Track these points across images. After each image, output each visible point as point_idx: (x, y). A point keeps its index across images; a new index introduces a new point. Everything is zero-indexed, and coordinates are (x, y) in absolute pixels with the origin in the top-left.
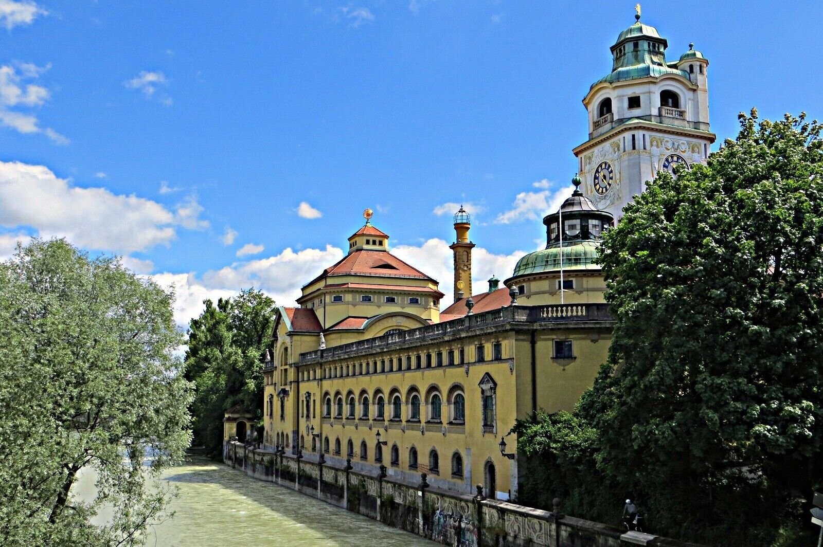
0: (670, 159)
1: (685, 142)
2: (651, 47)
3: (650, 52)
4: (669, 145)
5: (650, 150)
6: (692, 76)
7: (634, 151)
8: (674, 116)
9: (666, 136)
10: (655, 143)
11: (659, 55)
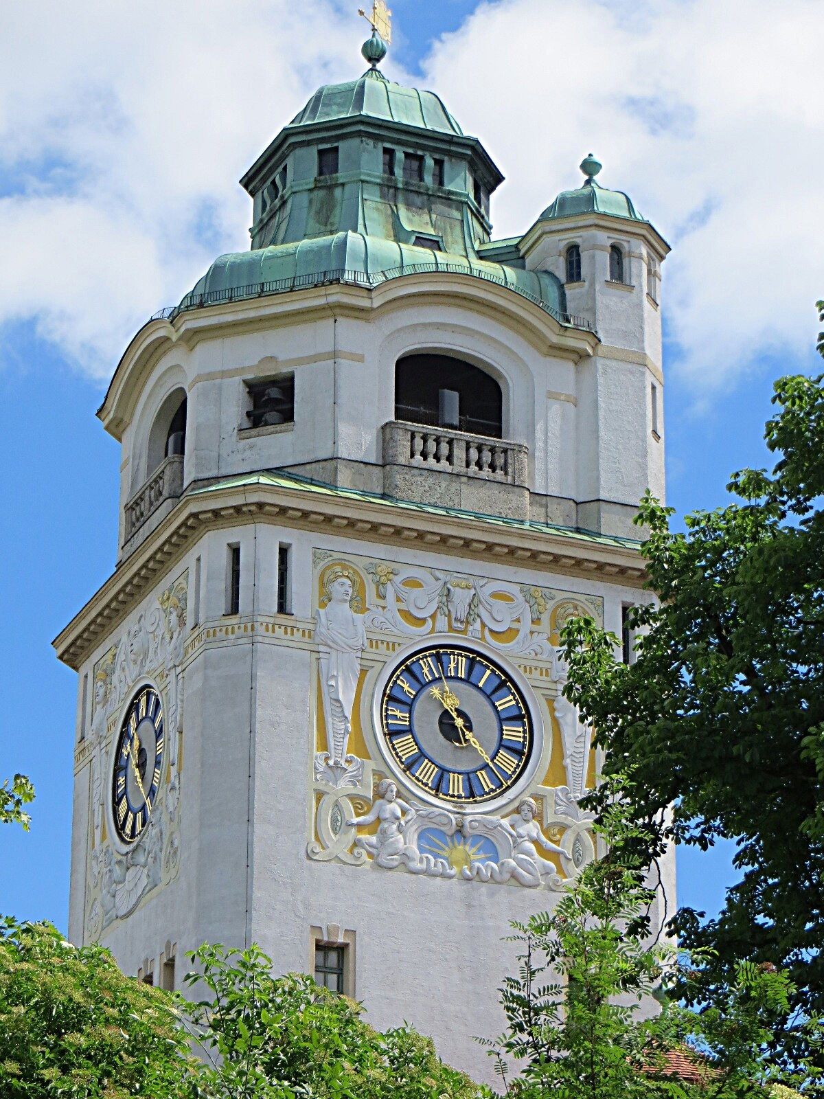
0: (427, 668)
1: (514, 590)
2: (398, 172)
3: (389, 189)
4: (424, 602)
5: (315, 619)
6: (571, 291)
7: (233, 620)
8: (459, 467)
9: (407, 554)
10: (342, 588)
11: (439, 207)
